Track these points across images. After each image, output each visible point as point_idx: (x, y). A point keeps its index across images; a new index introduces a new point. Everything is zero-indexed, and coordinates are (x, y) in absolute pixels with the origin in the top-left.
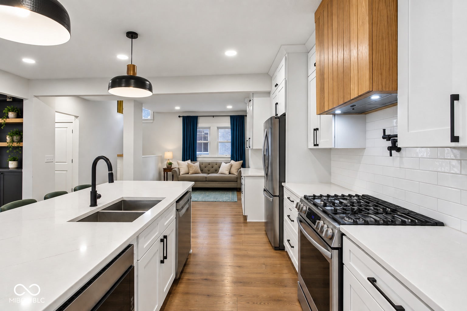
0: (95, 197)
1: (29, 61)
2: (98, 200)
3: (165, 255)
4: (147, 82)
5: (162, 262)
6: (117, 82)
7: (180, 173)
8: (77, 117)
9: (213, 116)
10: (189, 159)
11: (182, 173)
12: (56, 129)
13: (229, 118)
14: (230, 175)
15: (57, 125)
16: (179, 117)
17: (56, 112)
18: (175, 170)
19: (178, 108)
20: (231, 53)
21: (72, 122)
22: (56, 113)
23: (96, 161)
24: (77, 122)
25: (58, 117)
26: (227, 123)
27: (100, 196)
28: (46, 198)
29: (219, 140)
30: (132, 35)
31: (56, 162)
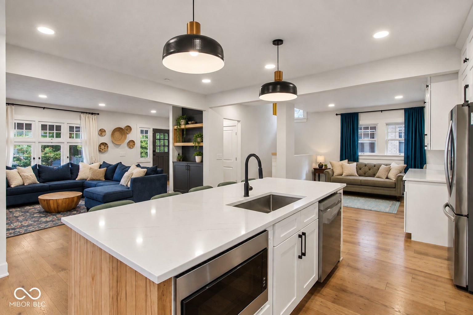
0: (247, 189)
1: (206, 81)
2: (250, 192)
3: (303, 252)
4: (291, 85)
5: (300, 257)
6: (266, 89)
7: (333, 174)
8: (239, 121)
9: (382, 111)
10: (346, 159)
11: (335, 174)
12: (224, 131)
13: (403, 111)
14: (387, 180)
15: (225, 129)
16: (337, 115)
17: (224, 118)
18: (328, 172)
19: (332, 105)
20: (381, 35)
21: (236, 126)
22: (224, 120)
23: (248, 158)
24: (239, 125)
25: (226, 123)
26: (400, 118)
27: (251, 189)
28: (219, 186)
29: (389, 138)
30: (278, 42)
31: (224, 160)
